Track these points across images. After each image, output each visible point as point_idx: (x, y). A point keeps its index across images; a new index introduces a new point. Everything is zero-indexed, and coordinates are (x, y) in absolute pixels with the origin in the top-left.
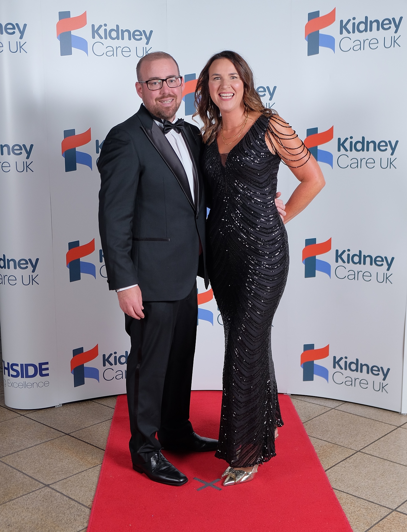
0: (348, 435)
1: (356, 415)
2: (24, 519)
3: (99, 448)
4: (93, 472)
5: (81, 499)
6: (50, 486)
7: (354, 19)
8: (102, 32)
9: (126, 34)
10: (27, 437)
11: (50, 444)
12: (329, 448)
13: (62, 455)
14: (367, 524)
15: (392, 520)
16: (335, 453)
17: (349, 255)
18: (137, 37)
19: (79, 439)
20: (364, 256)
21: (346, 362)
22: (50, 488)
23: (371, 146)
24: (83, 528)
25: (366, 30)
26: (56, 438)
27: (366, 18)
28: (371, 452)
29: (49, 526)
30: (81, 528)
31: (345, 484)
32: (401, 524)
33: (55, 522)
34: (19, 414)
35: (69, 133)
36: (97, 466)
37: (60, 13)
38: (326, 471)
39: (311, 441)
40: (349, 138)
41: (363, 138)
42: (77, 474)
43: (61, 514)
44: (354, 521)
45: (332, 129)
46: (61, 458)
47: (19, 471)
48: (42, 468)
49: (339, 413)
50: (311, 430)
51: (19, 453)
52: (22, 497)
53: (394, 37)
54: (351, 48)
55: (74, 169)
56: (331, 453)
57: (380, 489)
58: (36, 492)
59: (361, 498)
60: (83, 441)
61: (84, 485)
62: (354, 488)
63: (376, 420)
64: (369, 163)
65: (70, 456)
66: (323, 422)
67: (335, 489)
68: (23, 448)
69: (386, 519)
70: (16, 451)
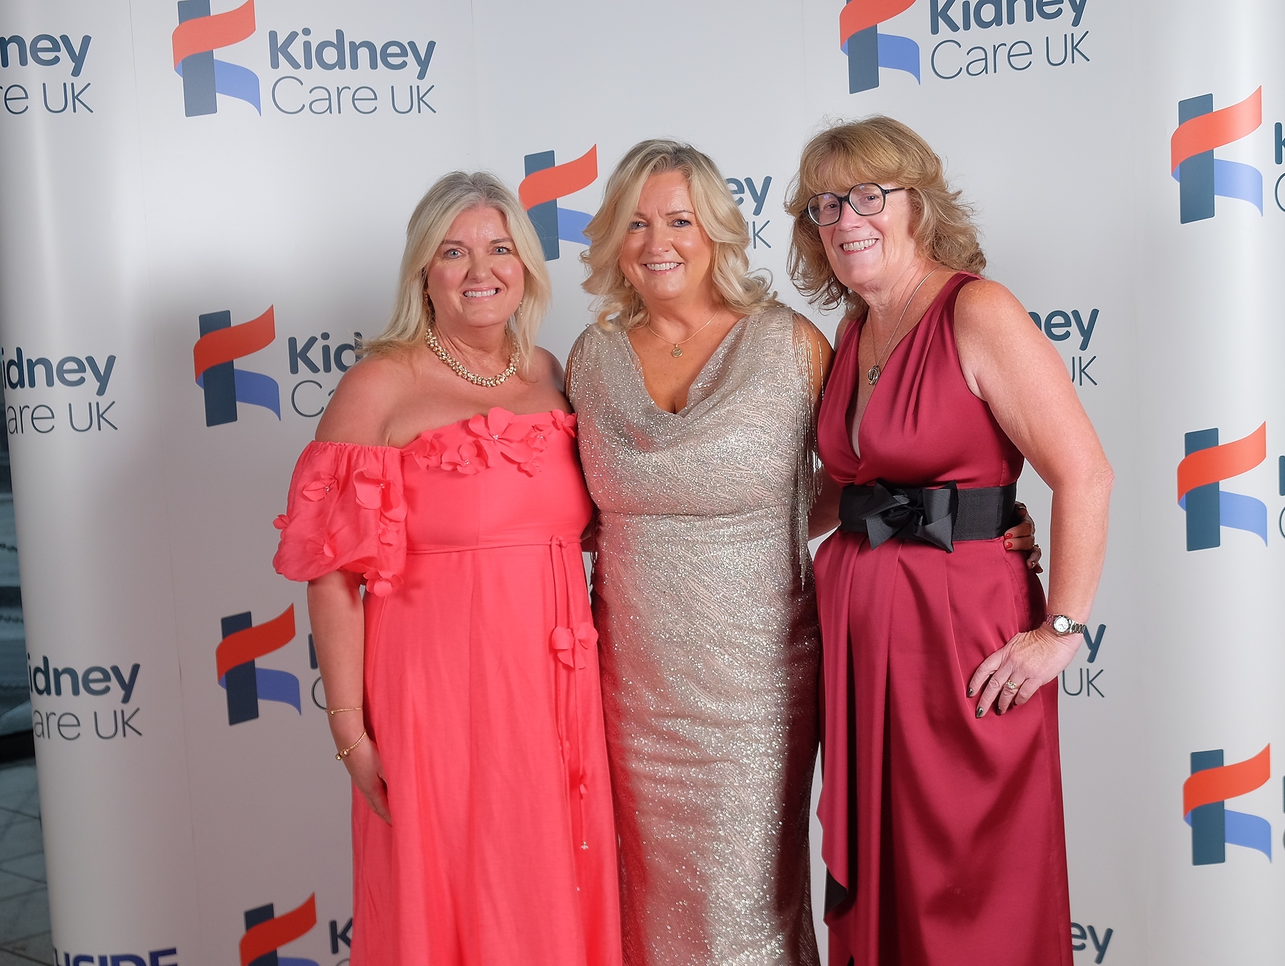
8: (296, 50)
9: (363, 54)
18: (392, 60)
25: (998, 20)
35: (213, 324)
37: (182, 5)
53: (1072, 35)
54: (961, 69)
55: (232, 417)
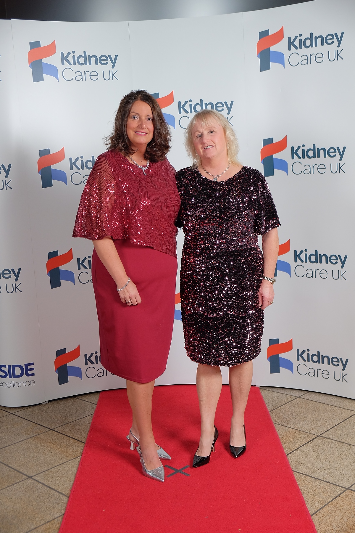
0: (310, 421)
1: (319, 402)
2: (7, 508)
3: (80, 441)
4: (73, 463)
5: (60, 488)
6: (33, 477)
7: (300, 35)
8: (70, 59)
9: (93, 60)
10: (15, 433)
11: (35, 439)
12: (292, 433)
13: (46, 449)
14: (321, 503)
15: (345, 498)
16: (297, 438)
17: (306, 255)
18: (103, 62)
19: (62, 434)
20: (320, 255)
21: (308, 354)
22: (33, 479)
23: (322, 152)
24: (61, 514)
25: (311, 45)
26: (41, 434)
27: (311, 34)
28: (331, 437)
29: (29, 514)
30: (58, 515)
31: (304, 466)
32: (352, 501)
33: (35, 510)
34: (9, 412)
35: (44, 153)
36: (78, 457)
37: (31, 44)
38: (287, 455)
39: (276, 428)
40: (301, 146)
41: (314, 146)
42: (58, 465)
43: (41, 503)
44: (310, 500)
45: (285, 138)
46: (44, 452)
47: (5, 464)
48: (26, 461)
49: (304, 401)
50: (277, 418)
51: (6, 448)
52: (6, 489)
53: (337, 50)
54: (299, 63)
55: (51, 185)
56: (294, 439)
57: (336, 470)
58: (19, 483)
59: (318, 479)
60: (66, 435)
61: (64, 475)
62: (313, 470)
63: (337, 407)
64: (321, 169)
65: (53, 449)
66: (289, 410)
67: (294, 471)
68: (10, 443)
69: (340, 498)
70: (4, 446)
